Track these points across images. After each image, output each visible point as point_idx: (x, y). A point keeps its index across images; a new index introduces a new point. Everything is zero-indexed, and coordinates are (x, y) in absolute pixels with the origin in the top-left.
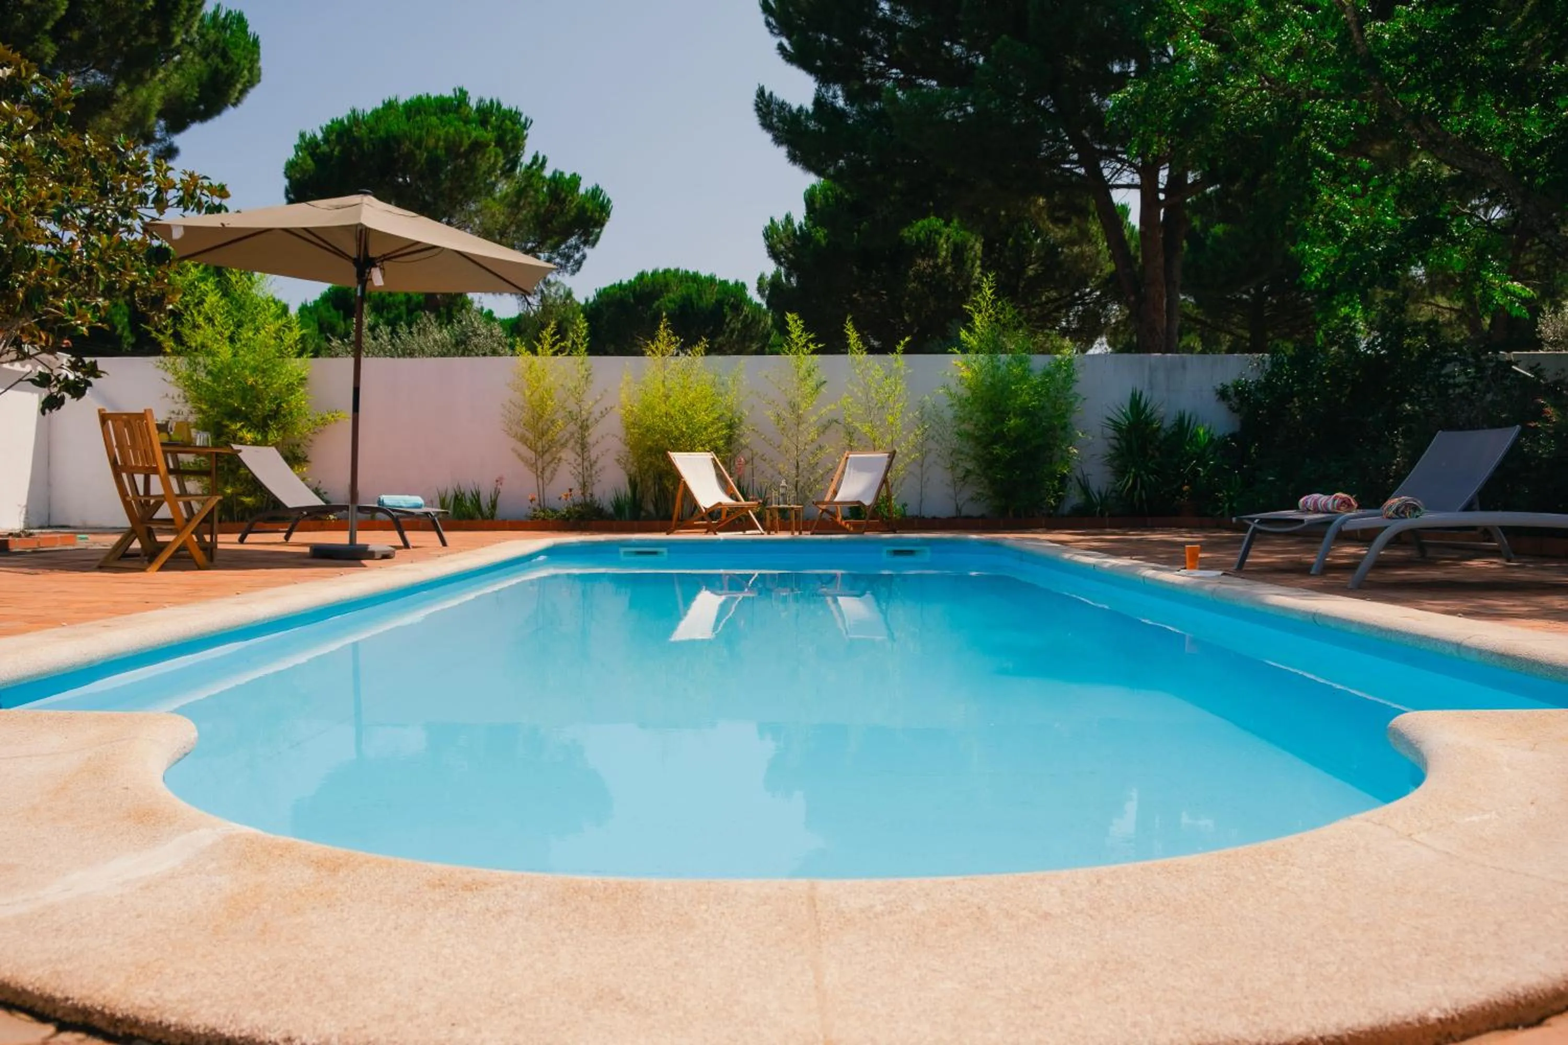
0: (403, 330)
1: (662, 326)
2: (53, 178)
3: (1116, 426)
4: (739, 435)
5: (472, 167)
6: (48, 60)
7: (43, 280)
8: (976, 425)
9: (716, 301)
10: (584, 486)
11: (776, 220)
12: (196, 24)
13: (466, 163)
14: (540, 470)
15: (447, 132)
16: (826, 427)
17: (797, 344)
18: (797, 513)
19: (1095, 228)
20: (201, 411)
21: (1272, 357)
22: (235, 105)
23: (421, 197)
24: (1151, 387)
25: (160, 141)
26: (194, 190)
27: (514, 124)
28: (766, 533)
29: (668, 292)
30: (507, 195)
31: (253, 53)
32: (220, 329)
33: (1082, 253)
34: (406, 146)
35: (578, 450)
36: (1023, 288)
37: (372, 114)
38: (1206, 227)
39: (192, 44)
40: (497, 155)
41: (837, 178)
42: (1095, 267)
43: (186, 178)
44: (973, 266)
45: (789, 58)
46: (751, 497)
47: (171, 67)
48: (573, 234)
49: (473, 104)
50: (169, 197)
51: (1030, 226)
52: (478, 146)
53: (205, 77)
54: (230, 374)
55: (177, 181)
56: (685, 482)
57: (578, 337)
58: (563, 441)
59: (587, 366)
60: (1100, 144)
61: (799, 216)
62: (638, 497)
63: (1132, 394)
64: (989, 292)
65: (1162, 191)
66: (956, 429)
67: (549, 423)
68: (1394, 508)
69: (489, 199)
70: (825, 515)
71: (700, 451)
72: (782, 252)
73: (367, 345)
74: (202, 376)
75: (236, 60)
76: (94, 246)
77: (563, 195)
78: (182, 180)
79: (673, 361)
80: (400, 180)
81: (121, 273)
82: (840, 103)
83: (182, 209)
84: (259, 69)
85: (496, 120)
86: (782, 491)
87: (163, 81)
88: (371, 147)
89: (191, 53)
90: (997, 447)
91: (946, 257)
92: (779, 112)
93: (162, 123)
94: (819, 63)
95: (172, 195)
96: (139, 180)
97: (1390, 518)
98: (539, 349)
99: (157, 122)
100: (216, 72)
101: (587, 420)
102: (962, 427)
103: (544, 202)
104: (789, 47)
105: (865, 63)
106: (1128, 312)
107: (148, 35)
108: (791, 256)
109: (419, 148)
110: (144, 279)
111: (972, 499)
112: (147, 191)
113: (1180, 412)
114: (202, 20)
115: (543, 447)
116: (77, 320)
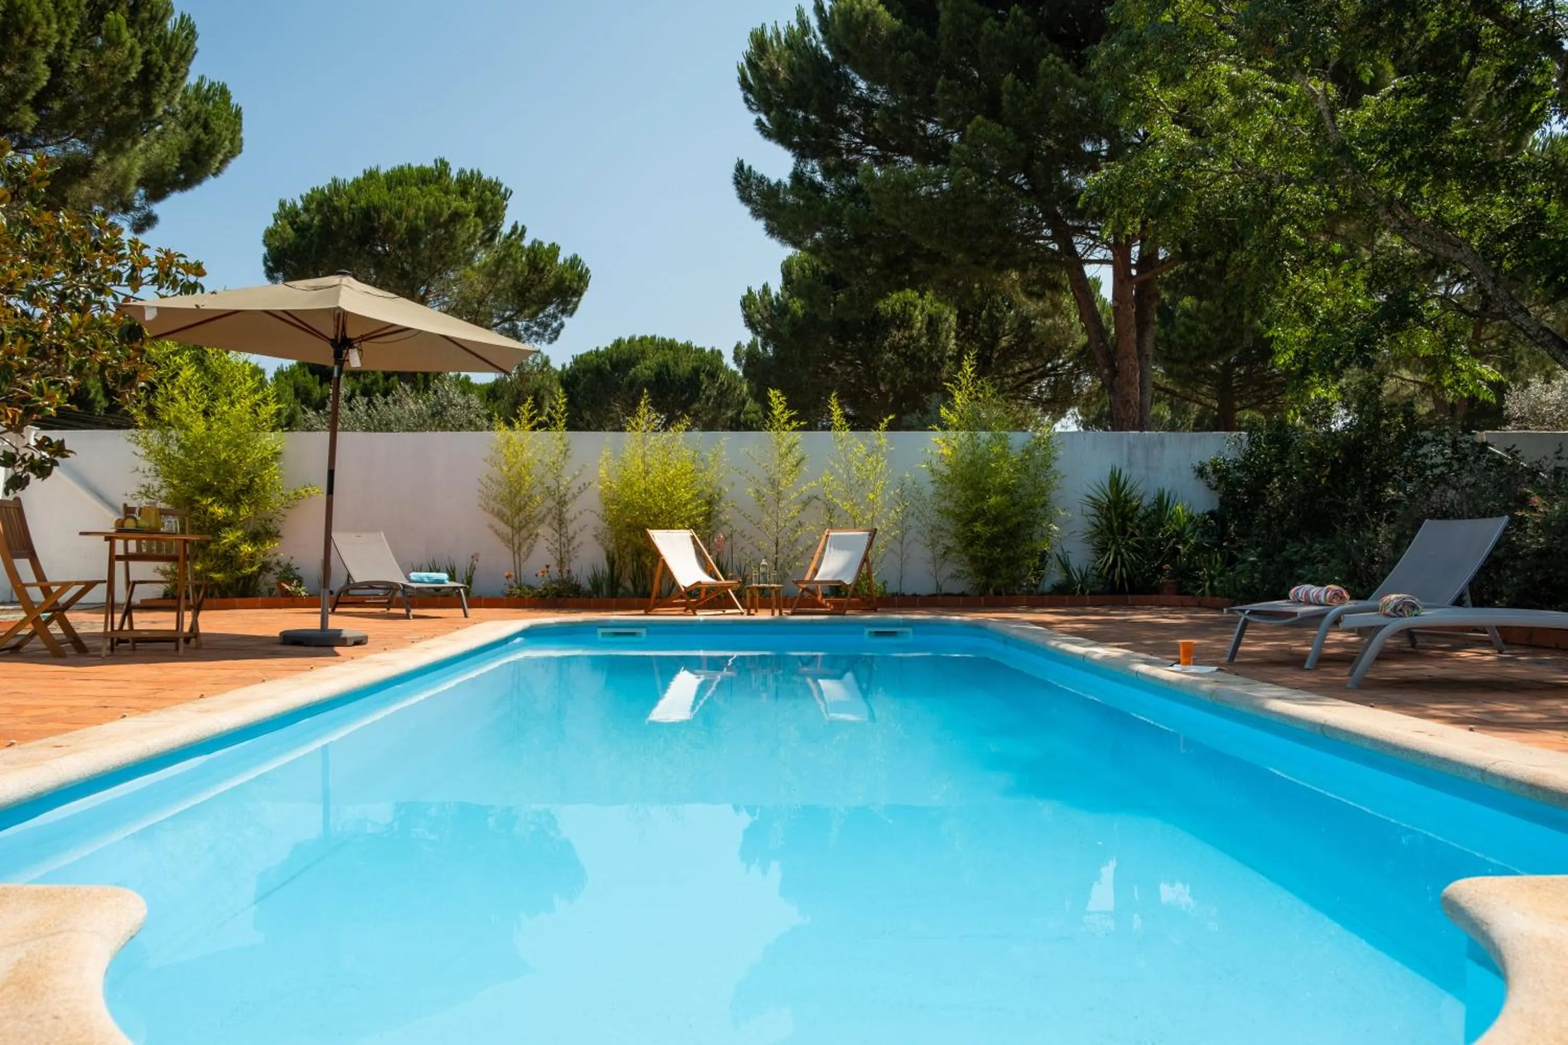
0: (379, 400)
1: (642, 403)
2: (25, 254)
3: (1096, 504)
4: (717, 511)
5: (452, 237)
6: (28, 130)
7: (10, 359)
8: (956, 502)
9: (693, 368)
10: (561, 562)
11: (753, 290)
12: (179, 96)
13: (445, 232)
14: (517, 545)
15: (427, 203)
16: (807, 502)
17: (779, 420)
18: (777, 591)
19: (1067, 301)
20: (172, 485)
21: (1250, 435)
22: (215, 175)
23: (400, 266)
24: (1130, 464)
25: (138, 209)
26: (170, 268)
27: (494, 194)
28: (745, 611)
29: (645, 358)
30: (485, 265)
31: (236, 124)
32: (194, 402)
33: (1054, 325)
34: (385, 217)
35: (556, 525)
36: (996, 359)
37: (353, 183)
38: (1174, 302)
39: (174, 114)
40: (476, 225)
41: (815, 250)
42: (1067, 340)
43: (162, 255)
44: (947, 337)
45: (767, 134)
46: (730, 574)
47: (152, 138)
48: (551, 303)
49: (454, 174)
50: (143, 276)
51: (1003, 299)
52: (457, 216)
53: (186, 147)
54: (203, 448)
55: (152, 259)
56: (664, 561)
57: (557, 412)
58: (540, 516)
59: (566, 441)
60: (1072, 220)
61: (776, 286)
62: (616, 574)
63: (1112, 472)
64: (970, 370)
65: (1135, 266)
66: (936, 507)
67: (526, 499)
68: (1392, 606)
69: (468, 269)
70: (806, 594)
71: (679, 529)
72: (759, 323)
73: (343, 416)
74: (173, 449)
75: (217, 131)
76: (65, 324)
77: (542, 265)
78: (157, 258)
79: (653, 438)
80: (380, 248)
81: (91, 353)
82: (819, 178)
83: (156, 287)
84: (241, 140)
85: (476, 190)
86: (762, 570)
87: (144, 151)
88: (351, 216)
89: (173, 124)
90: (978, 524)
91: (921, 329)
92: (757, 186)
93: (142, 191)
94: (796, 139)
95: (147, 273)
96: (114, 258)
97: (1387, 615)
98: (517, 425)
99: (137, 191)
100: (198, 142)
101: (565, 495)
102: (943, 504)
103: (522, 272)
104: (767, 123)
105: (841, 139)
106: (1100, 383)
107: (129, 105)
108: (768, 326)
109: (400, 218)
110: (115, 358)
111: (952, 576)
112: (121, 269)
113: (1159, 489)
114: (185, 91)
115: (521, 522)
116: (45, 400)
